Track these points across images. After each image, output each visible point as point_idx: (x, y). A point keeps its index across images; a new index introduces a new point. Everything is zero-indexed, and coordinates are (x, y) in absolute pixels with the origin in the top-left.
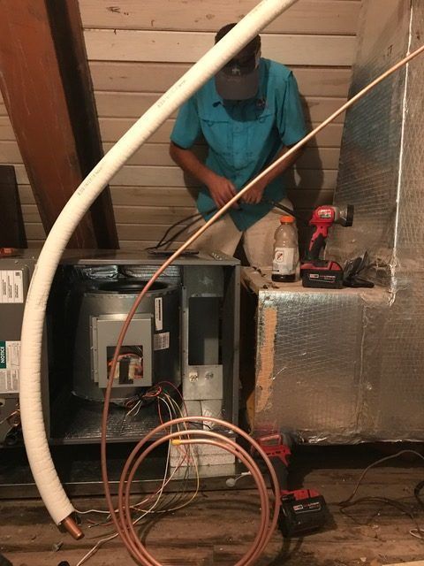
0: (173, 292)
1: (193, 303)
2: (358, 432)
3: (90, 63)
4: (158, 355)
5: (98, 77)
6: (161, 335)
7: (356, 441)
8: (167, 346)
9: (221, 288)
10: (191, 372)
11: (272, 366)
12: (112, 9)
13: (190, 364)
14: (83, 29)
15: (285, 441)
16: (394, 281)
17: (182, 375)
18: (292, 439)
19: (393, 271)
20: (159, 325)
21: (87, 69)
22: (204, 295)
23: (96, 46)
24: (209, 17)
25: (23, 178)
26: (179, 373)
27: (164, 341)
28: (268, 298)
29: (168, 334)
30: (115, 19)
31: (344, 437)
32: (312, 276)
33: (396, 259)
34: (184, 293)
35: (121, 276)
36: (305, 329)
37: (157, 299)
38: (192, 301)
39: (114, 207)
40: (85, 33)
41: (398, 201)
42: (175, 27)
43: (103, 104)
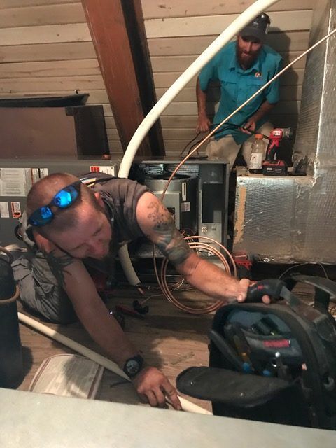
0: (192, 179)
1: (205, 187)
2: (292, 256)
3: (148, 40)
4: (183, 215)
5: (152, 48)
6: (185, 203)
7: (292, 262)
8: (189, 210)
9: (221, 179)
10: (203, 227)
11: (243, 219)
12: (161, 7)
13: (203, 222)
14: (144, 20)
15: (249, 259)
16: (316, 171)
17: (198, 228)
18: (254, 259)
19: (315, 166)
20: (184, 198)
21: (146, 44)
22: (211, 183)
23: (152, 30)
24: (222, 5)
25: (108, 113)
26: (196, 228)
27: (187, 207)
28: (242, 181)
29: (189, 203)
30: (162, 13)
31: (284, 259)
32: (268, 169)
33: (317, 160)
34: (200, 180)
35: (166, 172)
36: (262, 198)
37: (183, 184)
38: (204, 185)
39: (163, 129)
40: (146, 23)
41: (320, 125)
42: (200, 13)
43: (156, 64)
